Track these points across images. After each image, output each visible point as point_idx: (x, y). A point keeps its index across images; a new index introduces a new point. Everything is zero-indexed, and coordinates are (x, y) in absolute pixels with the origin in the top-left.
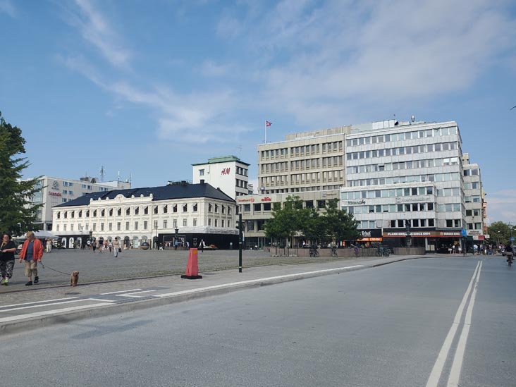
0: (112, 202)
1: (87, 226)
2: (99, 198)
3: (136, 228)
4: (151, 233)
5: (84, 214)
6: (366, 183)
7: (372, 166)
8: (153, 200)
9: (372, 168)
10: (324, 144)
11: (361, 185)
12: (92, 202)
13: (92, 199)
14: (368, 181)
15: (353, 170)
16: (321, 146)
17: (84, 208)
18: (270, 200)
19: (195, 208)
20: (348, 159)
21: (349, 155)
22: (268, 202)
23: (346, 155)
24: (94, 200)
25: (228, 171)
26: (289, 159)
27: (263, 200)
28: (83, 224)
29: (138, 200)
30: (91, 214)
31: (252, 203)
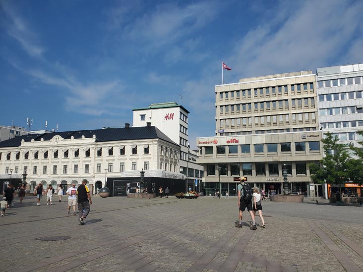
0: (47, 143)
1: (17, 169)
2: (33, 140)
3: (76, 171)
4: (94, 177)
5: (13, 156)
6: (342, 126)
7: (348, 108)
8: (96, 141)
9: (349, 110)
10: (292, 85)
11: (337, 127)
12: (24, 144)
13: (23, 140)
14: (345, 123)
15: (327, 112)
16: (289, 88)
17: (13, 151)
18: (237, 142)
19: (147, 151)
20: (320, 100)
21: (321, 96)
22: (235, 144)
23: (318, 97)
24: (25, 141)
25: (172, 116)
26: (253, 100)
27: (228, 142)
28: (13, 167)
29: (78, 141)
30: (22, 156)
31: (214, 146)
